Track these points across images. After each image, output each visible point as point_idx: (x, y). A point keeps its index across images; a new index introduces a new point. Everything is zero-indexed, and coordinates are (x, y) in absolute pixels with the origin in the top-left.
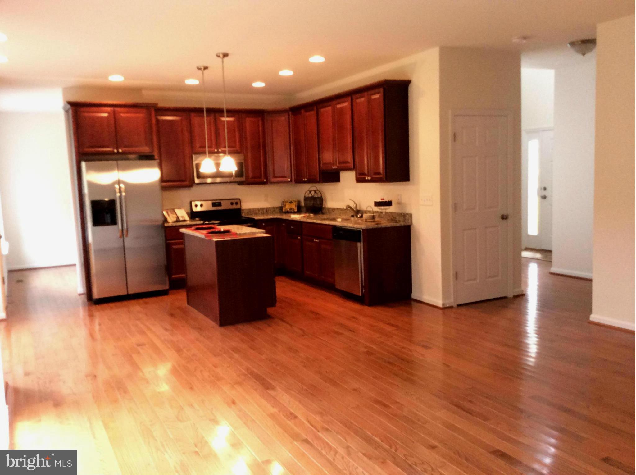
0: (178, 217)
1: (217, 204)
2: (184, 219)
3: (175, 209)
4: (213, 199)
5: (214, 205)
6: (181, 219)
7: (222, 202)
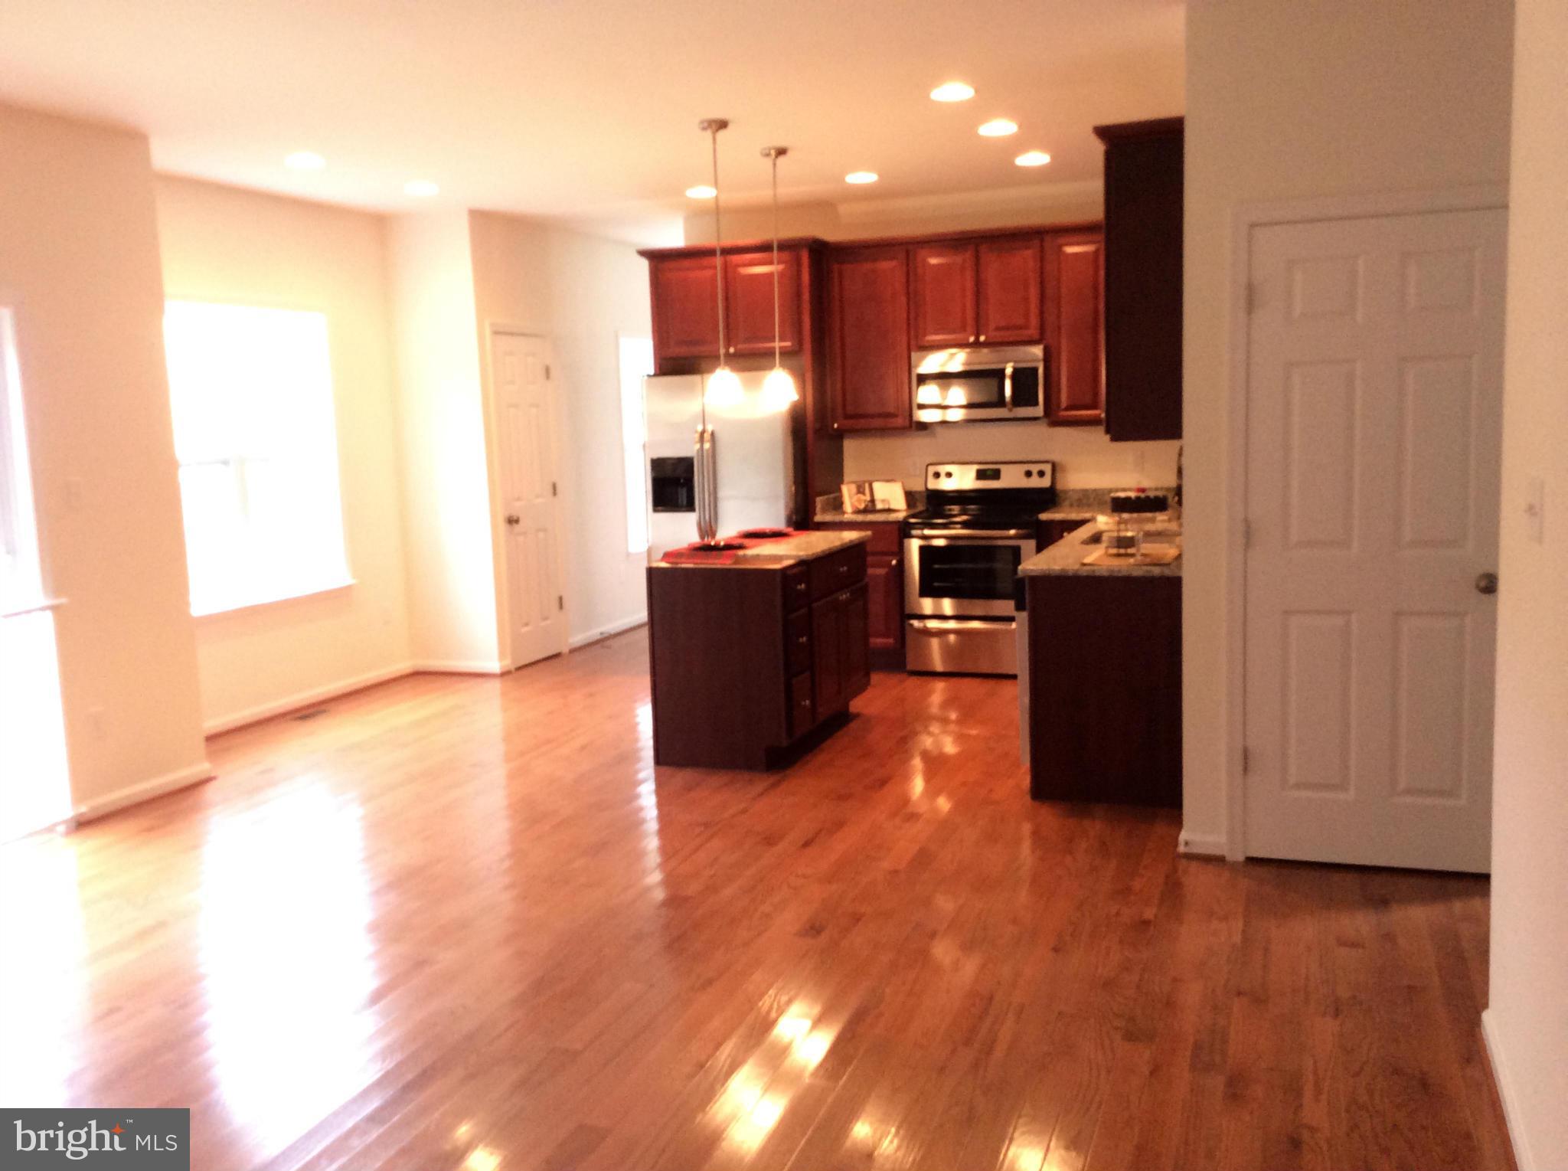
0: (873, 501)
1: (989, 473)
2: (886, 507)
3: (874, 481)
4: (981, 458)
5: (981, 475)
6: (879, 506)
7: (1003, 468)
